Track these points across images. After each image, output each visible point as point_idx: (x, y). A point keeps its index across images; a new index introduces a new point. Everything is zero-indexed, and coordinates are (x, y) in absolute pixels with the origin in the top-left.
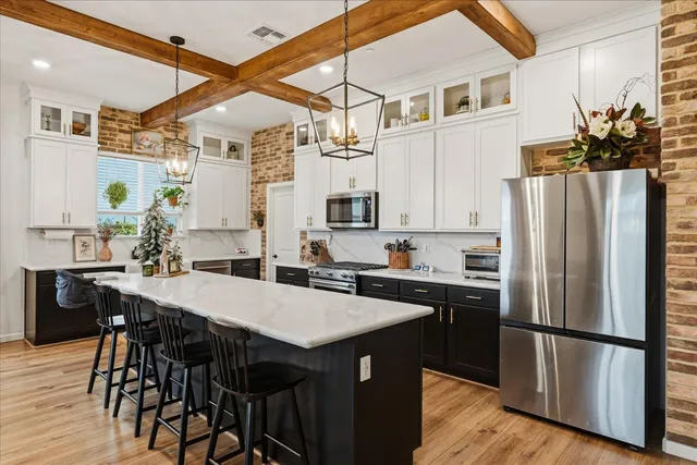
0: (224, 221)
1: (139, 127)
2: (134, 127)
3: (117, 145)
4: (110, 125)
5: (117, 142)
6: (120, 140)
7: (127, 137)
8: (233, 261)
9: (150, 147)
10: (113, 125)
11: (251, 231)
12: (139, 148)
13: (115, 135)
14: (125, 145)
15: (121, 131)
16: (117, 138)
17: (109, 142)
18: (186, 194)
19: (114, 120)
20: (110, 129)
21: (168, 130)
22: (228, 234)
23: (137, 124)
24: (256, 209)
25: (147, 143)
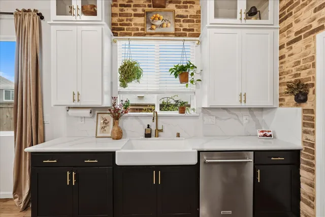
0: (243, 97)
1: (152, 8)
2: (147, 9)
3: (133, 30)
4: (126, 12)
5: (133, 26)
6: (135, 24)
7: (141, 20)
8: (255, 152)
9: (161, 26)
10: (129, 11)
11: (280, 109)
12: (151, 29)
13: (131, 20)
14: (140, 28)
15: (136, 15)
16: (132, 23)
17: (125, 27)
18: (198, 70)
19: (130, 6)
20: (127, 15)
21: (179, 7)
22: (248, 113)
23: (149, 6)
24: (288, 78)
25: (159, 23)
